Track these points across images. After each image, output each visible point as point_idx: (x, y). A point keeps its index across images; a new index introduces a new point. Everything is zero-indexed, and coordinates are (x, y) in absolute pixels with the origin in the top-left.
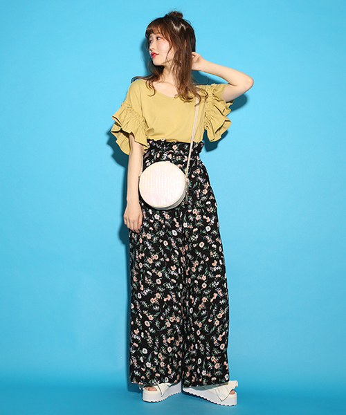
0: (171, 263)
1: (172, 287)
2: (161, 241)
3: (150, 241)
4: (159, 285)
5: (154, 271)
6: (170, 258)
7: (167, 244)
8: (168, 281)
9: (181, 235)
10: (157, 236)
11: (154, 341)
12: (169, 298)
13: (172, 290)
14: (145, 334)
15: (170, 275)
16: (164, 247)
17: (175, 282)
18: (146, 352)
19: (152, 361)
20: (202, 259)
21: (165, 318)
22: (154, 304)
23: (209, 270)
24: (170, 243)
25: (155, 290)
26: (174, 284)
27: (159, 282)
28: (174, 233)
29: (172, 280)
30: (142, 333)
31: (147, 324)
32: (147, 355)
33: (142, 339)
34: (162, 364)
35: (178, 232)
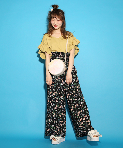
0: (61, 95)
1: (62, 103)
2: (57, 87)
3: (53, 87)
4: (57, 102)
5: (55, 98)
6: (61, 93)
7: (59, 88)
8: (60, 101)
9: (64, 85)
10: (56, 85)
11: (56, 122)
12: (60, 107)
13: (61, 104)
14: (53, 120)
15: (61, 99)
16: (58, 89)
17: (63, 101)
18: (53, 126)
19: (56, 129)
20: (71, 93)
21: (59, 114)
22: (56, 109)
23: (73, 97)
24: (60, 87)
25: (56, 104)
26: (62, 102)
27: (57, 101)
28: (62, 84)
29: (62, 101)
30: (52, 120)
31: (54, 116)
32: (54, 127)
33: (52, 122)
34: (59, 130)
35: (63, 84)
